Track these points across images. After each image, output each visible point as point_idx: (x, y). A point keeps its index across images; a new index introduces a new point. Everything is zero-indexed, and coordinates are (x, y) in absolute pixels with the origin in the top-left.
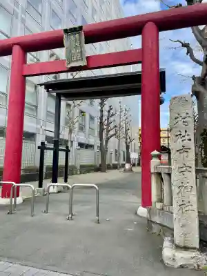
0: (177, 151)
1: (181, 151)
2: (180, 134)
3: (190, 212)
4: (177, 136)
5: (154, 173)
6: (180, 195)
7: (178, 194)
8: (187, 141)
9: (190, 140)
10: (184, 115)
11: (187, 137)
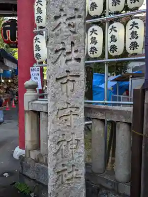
0: (57, 79)
1: (65, 80)
2: (64, 49)
3: (74, 180)
4: (57, 51)
5: (28, 112)
6: (59, 155)
7: (55, 154)
8: (74, 62)
9: (78, 60)
10: (71, 12)
11: (74, 55)
